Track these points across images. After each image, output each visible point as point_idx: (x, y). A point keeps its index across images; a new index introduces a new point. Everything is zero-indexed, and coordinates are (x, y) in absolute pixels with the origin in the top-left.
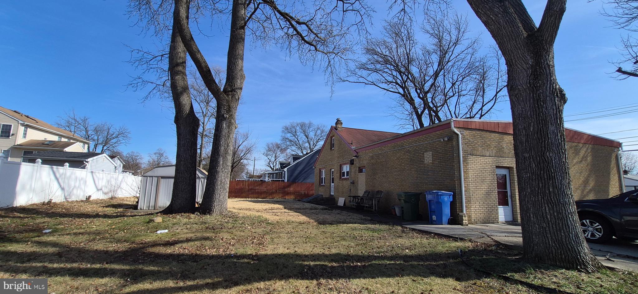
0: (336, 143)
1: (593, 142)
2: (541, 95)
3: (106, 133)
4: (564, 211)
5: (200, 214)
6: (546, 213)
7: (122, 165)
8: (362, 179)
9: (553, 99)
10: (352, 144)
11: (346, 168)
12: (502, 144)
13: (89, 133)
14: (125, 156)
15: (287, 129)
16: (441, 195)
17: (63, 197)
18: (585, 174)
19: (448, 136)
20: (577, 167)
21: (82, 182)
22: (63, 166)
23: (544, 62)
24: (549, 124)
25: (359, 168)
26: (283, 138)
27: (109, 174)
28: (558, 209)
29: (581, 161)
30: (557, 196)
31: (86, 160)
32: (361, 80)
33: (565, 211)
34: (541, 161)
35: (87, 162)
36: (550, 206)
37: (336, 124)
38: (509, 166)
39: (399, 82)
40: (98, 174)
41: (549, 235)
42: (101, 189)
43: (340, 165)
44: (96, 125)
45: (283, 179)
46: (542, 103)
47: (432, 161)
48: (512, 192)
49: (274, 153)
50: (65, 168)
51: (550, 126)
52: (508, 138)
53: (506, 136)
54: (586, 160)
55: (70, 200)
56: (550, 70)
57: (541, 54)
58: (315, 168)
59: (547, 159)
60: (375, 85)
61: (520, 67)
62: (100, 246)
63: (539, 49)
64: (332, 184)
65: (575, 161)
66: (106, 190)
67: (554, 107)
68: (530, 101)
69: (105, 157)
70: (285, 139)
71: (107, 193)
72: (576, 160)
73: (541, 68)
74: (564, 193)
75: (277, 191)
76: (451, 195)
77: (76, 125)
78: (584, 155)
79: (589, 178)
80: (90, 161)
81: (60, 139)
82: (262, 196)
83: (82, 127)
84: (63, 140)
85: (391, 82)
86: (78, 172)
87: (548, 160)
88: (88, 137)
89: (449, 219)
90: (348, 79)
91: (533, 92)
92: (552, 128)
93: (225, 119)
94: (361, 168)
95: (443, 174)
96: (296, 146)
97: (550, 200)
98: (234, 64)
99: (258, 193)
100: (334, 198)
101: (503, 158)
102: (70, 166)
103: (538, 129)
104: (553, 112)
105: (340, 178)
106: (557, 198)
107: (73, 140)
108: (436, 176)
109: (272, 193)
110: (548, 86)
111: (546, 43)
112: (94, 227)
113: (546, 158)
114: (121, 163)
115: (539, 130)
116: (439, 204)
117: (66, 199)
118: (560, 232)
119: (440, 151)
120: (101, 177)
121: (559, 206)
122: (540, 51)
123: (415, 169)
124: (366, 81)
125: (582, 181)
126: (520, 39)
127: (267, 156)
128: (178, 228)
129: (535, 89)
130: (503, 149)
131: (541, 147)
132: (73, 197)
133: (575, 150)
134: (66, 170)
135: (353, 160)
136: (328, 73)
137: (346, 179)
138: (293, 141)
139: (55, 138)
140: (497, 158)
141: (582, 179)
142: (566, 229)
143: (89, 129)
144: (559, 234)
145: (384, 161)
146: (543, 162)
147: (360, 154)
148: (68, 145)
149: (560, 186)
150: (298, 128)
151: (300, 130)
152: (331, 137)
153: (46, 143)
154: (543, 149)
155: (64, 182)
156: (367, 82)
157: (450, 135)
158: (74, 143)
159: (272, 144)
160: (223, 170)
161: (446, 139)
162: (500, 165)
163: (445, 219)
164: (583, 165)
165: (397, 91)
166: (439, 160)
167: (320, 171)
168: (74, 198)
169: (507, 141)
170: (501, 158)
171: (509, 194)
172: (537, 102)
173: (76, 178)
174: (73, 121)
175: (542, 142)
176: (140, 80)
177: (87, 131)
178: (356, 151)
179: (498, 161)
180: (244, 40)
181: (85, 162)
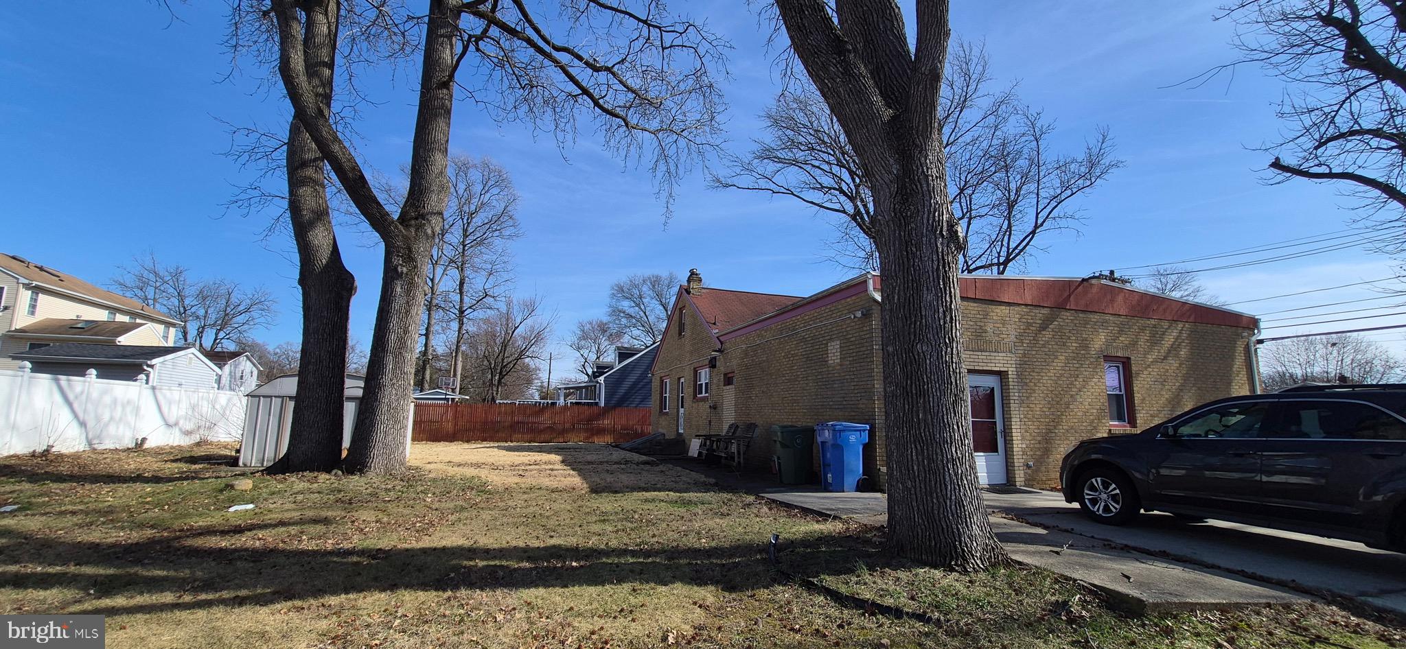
0: (687, 321)
1: (1193, 316)
2: (914, 232)
3: (224, 302)
4: (940, 457)
5: (343, 473)
6: (912, 460)
7: (255, 372)
8: (729, 397)
9: (932, 241)
10: (714, 324)
11: (704, 376)
12: (982, 324)
13: (187, 302)
14: (272, 352)
15: (621, 289)
16: (840, 431)
17: (85, 442)
18: (1173, 385)
19: (865, 308)
20: (1155, 370)
21: (129, 409)
22: (83, 375)
23: (918, 169)
24: (925, 289)
25: (725, 375)
26: (614, 311)
27: (194, 392)
28: (930, 453)
29: (1165, 358)
30: (931, 427)
31: (149, 362)
32: (763, 183)
33: (943, 456)
34: (908, 360)
35: (152, 366)
36: (919, 448)
37: (689, 281)
38: (998, 369)
39: (845, 187)
40: (168, 393)
41: (914, 504)
42: (176, 424)
43: (695, 368)
44: (201, 285)
45: (597, 401)
46: (914, 249)
47: (839, 361)
48: (1006, 423)
49: (595, 342)
50: (89, 379)
51: (925, 292)
52: (998, 311)
53: (994, 307)
54: (1177, 356)
55: (100, 447)
56: (928, 185)
57: (910, 153)
58: (653, 375)
59: (917, 357)
60: (793, 194)
61: (879, 178)
62: (95, 536)
63: (906, 145)
64: (682, 410)
65: (1150, 358)
66: (189, 426)
67: (935, 257)
68: (894, 245)
69: (192, 356)
70: (616, 312)
71: (191, 433)
72: (1154, 357)
73: (912, 181)
74: (944, 421)
75: (574, 427)
76: (864, 430)
77: (158, 284)
78: (1172, 345)
79: (1181, 394)
80: (158, 365)
81: (113, 317)
82: (543, 437)
83: (171, 290)
84: (120, 318)
85: (830, 189)
86: (120, 388)
87: (919, 359)
88: (183, 313)
89: (858, 481)
90: (735, 181)
91: (900, 227)
92: (928, 297)
93: (400, 276)
94: (730, 375)
95: (857, 387)
96: (642, 328)
97: (919, 436)
98: (426, 161)
99: (532, 430)
100: (684, 441)
101: (983, 353)
102: (98, 376)
103: (905, 299)
104: (932, 266)
105: (695, 396)
106: (929, 431)
107: (139, 316)
108: (846, 391)
109: (563, 432)
110: (926, 216)
111: (917, 133)
112: (109, 501)
113: (916, 354)
114: (254, 368)
115: (907, 301)
116: (839, 448)
117: (90, 444)
118: (931, 497)
119: (852, 339)
120: (177, 398)
121: (932, 447)
122: (909, 149)
123: (814, 378)
124: (773, 187)
125: (1167, 399)
126: (874, 126)
127: (578, 349)
128: (275, 500)
129: (903, 221)
130: (984, 334)
131: (909, 334)
132: (107, 441)
133: (1153, 335)
134: (91, 384)
135: (715, 358)
136: (659, 174)
137: (704, 399)
138: (634, 317)
139: (101, 315)
140: (972, 353)
141: (1167, 396)
142: (941, 491)
143: (186, 292)
144: (929, 501)
145: (764, 361)
146: (911, 362)
147: (727, 345)
148: (126, 329)
149: (936, 408)
150: (645, 289)
151: (651, 293)
152: (680, 309)
153: (79, 326)
154: (912, 337)
155: (85, 411)
156: (776, 189)
157: (867, 305)
158: (141, 325)
159: (591, 323)
160: (395, 381)
161: (859, 314)
162: (976, 368)
163: (851, 480)
164: (1173, 364)
165: (837, 206)
166: (851, 359)
167: (662, 381)
168: (109, 444)
169: (994, 318)
170: (980, 353)
171: (999, 427)
172: (907, 247)
173: (115, 402)
174: (152, 277)
175: (910, 324)
176: (256, 193)
177: (181, 298)
178: (721, 338)
179: (972, 360)
180: (448, 112)
181: (145, 367)
